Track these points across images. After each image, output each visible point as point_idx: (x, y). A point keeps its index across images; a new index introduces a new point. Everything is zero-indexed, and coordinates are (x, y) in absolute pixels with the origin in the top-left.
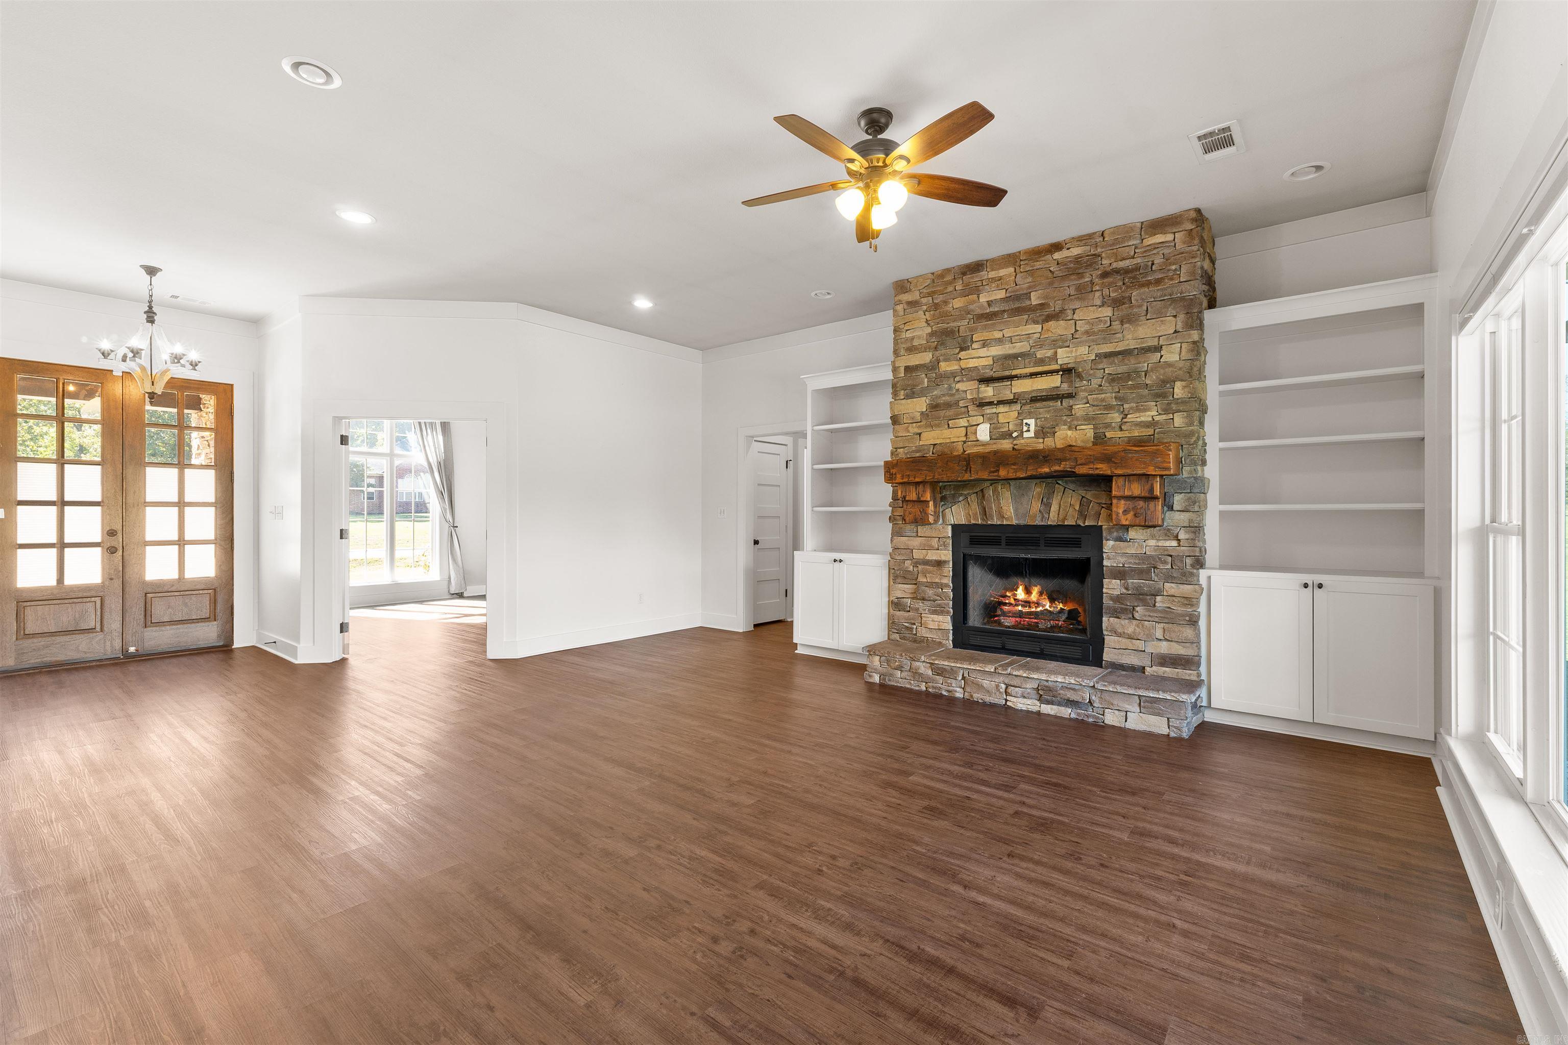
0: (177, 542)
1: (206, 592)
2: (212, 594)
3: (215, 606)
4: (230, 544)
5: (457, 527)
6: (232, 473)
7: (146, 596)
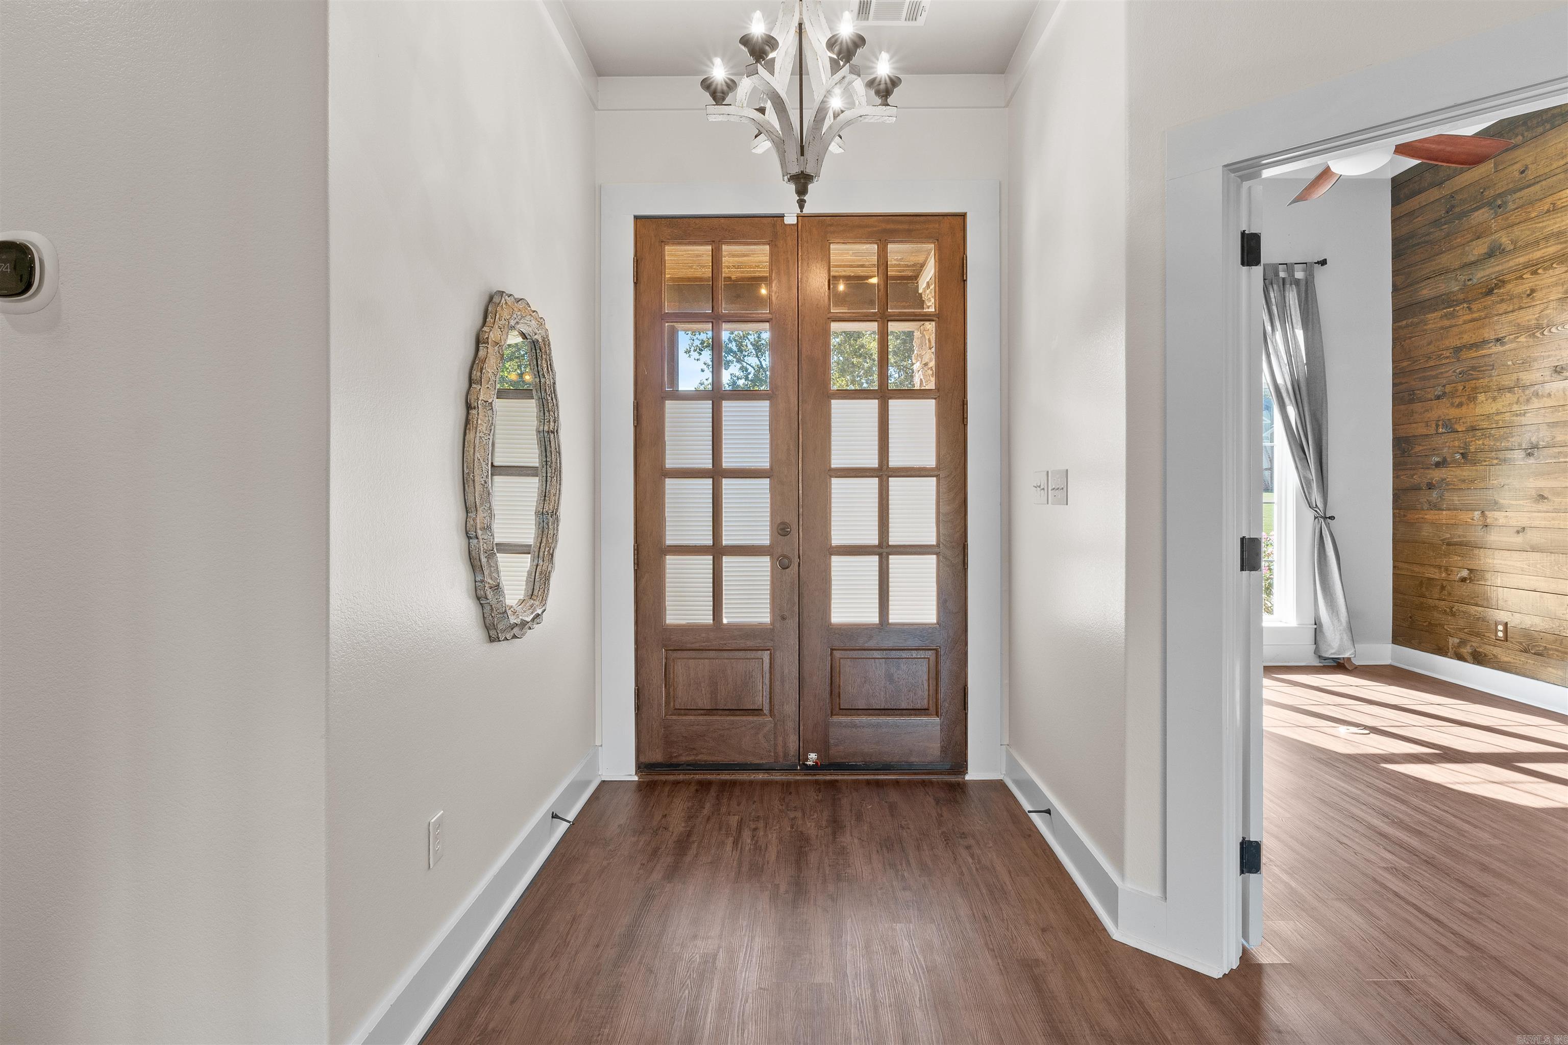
0: (876, 550)
1: (922, 654)
2: (933, 658)
3: (937, 684)
4: (961, 557)
5: (1332, 518)
6: (964, 404)
7: (831, 654)
